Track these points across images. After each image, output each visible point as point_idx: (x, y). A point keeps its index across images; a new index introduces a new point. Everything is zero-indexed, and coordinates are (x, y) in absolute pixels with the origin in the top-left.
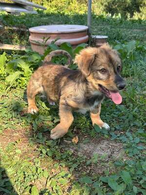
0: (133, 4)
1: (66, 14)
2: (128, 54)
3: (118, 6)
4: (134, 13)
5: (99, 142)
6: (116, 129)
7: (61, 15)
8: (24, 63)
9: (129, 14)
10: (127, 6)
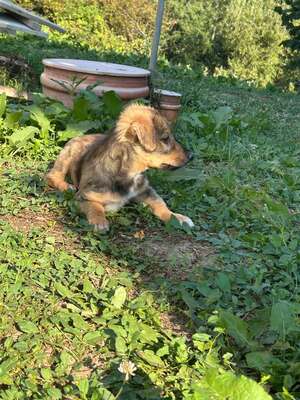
0: (215, 51)
1: (91, 48)
2: (218, 126)
3: (186, 50)
4: (217, 69)
5: (177, 242)
6: (202, 229)
7: (82, 50)
8: (43, 115)
9: (207, 69)
10: (204, 53)
